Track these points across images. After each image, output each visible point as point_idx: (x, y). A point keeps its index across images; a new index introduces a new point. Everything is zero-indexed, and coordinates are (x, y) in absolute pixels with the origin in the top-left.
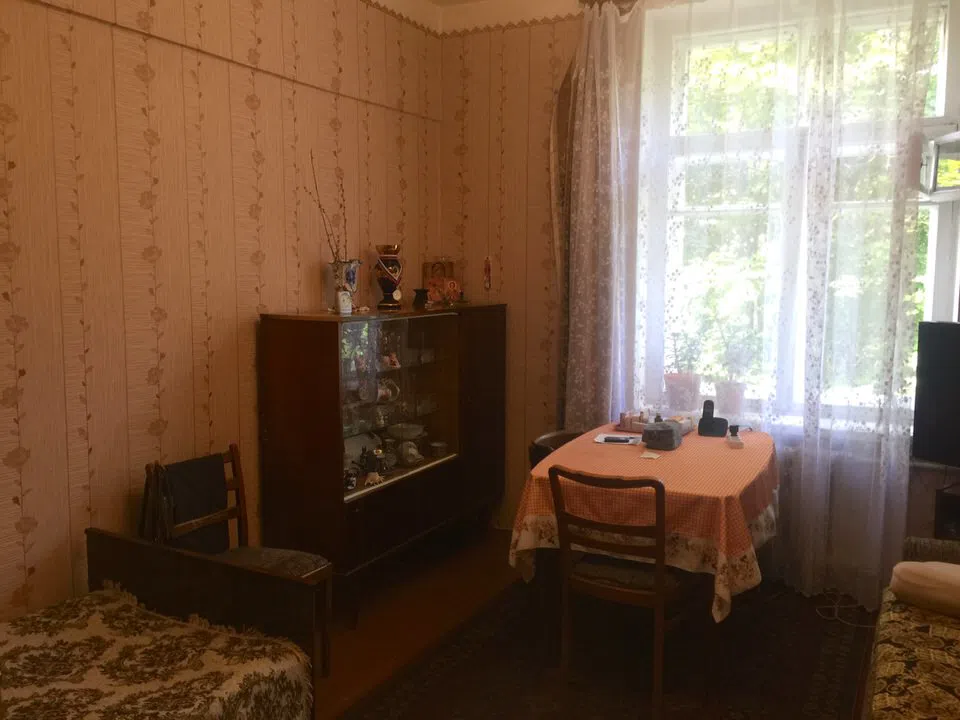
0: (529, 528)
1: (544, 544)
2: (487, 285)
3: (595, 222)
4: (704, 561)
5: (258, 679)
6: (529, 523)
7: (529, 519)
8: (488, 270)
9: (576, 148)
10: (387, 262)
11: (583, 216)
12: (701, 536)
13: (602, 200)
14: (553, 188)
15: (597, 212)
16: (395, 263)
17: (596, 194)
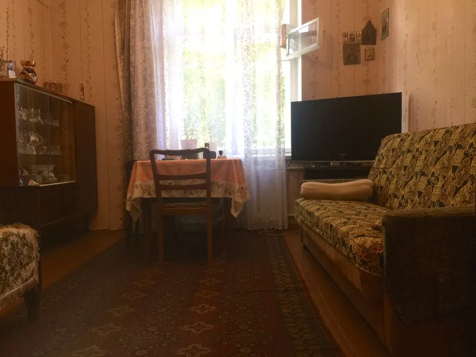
0: (139, 187)
1: (146, 196)
2: (83, 97)
3: (144, 61)
4: (226, 192)
5: (12, 234)
6: (138, 185)
7: (138, 183)
8: (82, 89)
9: (132, 23)
10: (27, 70)
11: (138, 58)
12: (225, 180)
13: (147, 50)
14: (117, 44)
15: (145, 56)
16: (32, 71)
17: (144, 47)
